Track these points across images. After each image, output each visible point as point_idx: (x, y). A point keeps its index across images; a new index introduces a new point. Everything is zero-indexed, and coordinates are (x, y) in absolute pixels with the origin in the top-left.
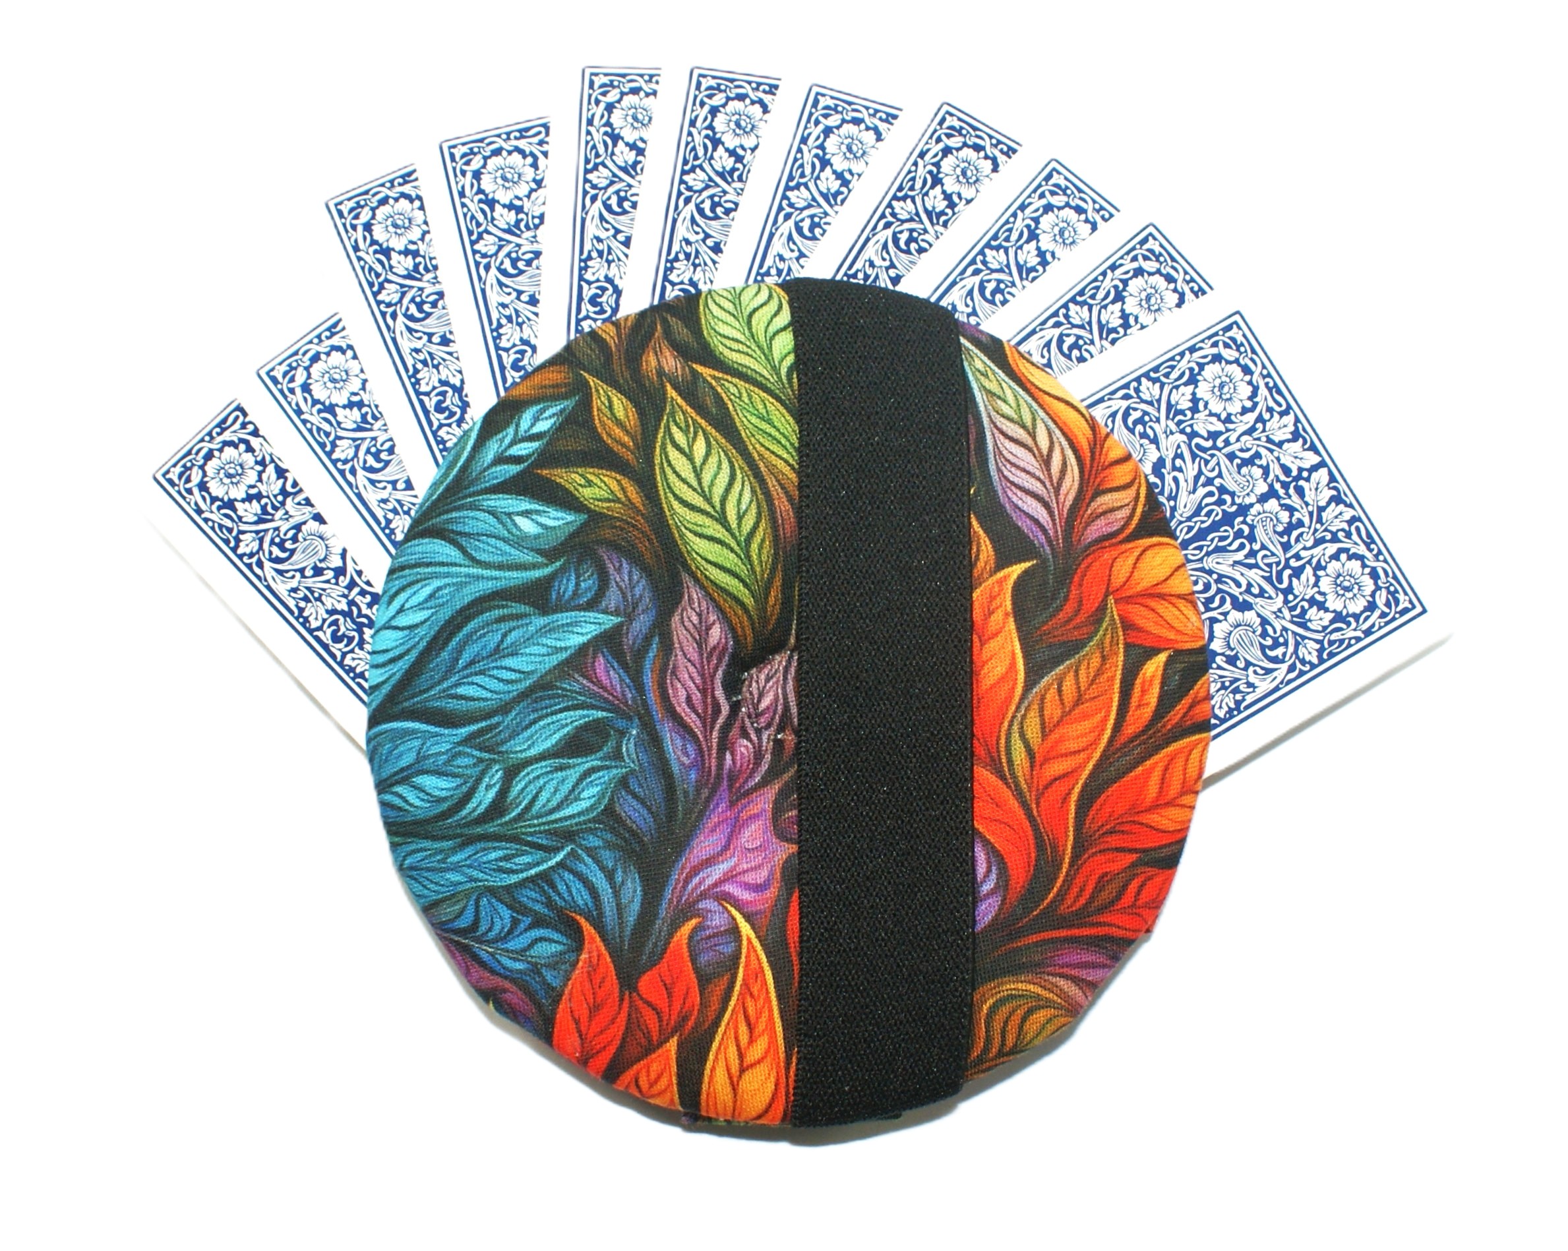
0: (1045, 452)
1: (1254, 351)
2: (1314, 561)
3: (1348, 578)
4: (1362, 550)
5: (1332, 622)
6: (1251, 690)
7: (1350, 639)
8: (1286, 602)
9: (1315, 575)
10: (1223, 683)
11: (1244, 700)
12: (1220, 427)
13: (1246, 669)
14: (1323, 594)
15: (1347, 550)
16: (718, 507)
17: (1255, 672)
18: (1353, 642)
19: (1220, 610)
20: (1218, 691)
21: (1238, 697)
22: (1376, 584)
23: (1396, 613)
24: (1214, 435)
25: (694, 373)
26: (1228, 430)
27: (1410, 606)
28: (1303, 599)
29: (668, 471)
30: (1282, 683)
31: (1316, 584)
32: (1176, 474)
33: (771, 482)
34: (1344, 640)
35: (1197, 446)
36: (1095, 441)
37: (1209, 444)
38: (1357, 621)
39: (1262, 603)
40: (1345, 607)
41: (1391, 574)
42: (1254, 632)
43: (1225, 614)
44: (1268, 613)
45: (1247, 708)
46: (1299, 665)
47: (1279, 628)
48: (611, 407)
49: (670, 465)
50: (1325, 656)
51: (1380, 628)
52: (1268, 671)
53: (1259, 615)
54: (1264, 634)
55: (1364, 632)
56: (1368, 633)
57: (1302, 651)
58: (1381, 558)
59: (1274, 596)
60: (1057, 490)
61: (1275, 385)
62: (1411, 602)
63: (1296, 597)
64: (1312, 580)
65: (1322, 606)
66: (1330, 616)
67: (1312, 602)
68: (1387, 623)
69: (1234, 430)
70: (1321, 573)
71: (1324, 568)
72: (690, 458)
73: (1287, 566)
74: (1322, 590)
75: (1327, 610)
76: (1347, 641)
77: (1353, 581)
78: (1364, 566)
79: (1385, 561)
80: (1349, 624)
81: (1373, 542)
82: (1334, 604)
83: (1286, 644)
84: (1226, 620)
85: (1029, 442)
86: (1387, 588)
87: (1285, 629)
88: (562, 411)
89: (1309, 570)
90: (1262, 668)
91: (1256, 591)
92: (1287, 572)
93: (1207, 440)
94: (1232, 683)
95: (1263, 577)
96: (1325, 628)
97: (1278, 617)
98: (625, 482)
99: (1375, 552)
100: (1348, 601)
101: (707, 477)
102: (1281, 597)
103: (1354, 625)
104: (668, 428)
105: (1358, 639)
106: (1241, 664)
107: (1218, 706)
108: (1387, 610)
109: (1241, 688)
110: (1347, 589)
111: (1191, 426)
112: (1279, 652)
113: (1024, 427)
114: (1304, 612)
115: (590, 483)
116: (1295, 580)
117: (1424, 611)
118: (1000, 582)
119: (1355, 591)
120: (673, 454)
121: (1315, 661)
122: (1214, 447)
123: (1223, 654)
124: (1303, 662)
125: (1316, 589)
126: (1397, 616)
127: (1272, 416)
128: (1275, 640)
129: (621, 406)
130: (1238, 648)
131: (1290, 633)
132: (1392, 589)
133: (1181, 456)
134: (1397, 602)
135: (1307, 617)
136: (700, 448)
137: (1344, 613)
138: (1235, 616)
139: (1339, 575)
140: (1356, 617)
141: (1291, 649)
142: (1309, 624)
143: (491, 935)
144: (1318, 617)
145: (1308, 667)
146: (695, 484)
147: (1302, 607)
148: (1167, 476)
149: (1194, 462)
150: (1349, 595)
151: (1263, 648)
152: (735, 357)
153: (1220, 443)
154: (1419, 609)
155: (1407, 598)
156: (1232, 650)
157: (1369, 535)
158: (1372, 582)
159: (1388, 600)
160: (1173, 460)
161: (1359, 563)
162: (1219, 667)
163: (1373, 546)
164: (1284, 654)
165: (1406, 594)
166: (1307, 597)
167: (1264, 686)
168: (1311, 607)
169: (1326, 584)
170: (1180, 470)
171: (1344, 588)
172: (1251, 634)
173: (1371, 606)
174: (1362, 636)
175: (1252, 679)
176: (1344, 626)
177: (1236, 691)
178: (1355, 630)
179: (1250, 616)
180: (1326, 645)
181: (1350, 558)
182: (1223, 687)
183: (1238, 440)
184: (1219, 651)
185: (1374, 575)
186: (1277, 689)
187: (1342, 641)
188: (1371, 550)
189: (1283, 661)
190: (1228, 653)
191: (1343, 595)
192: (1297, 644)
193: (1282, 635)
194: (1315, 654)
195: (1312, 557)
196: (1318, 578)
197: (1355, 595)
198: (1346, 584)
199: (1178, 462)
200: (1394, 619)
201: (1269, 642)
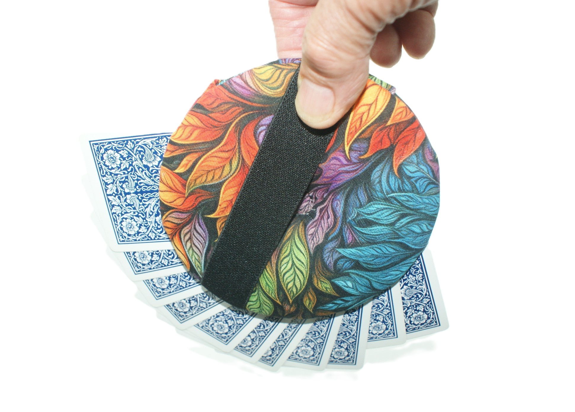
0: (189, 241)
1: (118, 232)
2: (120, 170)
3: (111, 161)
4: (104, 167)
5: (120, 151)
6: (153, 142)
7: (116, 143)
8: (132, 162)
9: (121, 166)
10: (161, 148)
11: (156, 140)
12: (135, 217)
13: (152, 149)
14: (120, 160)
15: (108, 169)
16: (293, 268)
17: (150, 146)
18: (115, 142)
19: (154, 168)
20: (163, 146)
21: (158, 141)
22: (103, 156)
23: (99, 145)
24: (138, 216)
25: (282, 303)
26: (133, 216)
27: (94, 145)
28: (127, 161)
29: (302, 283)
30: (142, 140)
31: (121, 163)
32: (153, 211)
33: (274, 268)
34: (118, 144)
35: (143, 215)
36: (173, 236)
37: (140, 215)
38: (112, 147)
39: (140, 165)
40: (114, 153)
41: (97, 156)
42: (146, 158)
43: (153, 167)
44: (139, 161)
45: (156, 137)
46: (135, 143)
47: (137, 156)
48: (310, 303)
49: (301, 285)
50: (126, 142)
51: (105, 143)
52: (145, 145)
53: (142, 162)
54: (143, 156)
55: (111, 144)
56: (110, 143)
57: (133, 146)
58: (99, 162)
59: (136, 166)
60: (190, 231)
61: (114, 221)
62: (93, 146)
63: (129, 162)
64: (122, 165)
65: (122, 156)
66: (120, 152)
67: (124, 159)
68: (103, 143)
69: (131, 215)
70: (119, 166)
71: (117, 167)
72: (294, 284)
73: (128, 172)
74: (120, 161)
75: (121, 155)
76: (117, 143)
77: (109, 159)
78: (105, 162)
79: (97, 161)
80: (115, 148)
81: (99, 168)
82: (118, 156)
83: (137, 150)
84: (153, 165)
85: (193, 245)
86: (99, 153)
87: (135, 154)
88: (324, 307)
89: (122, 168)
90: (147, 147)
91: (141, 169)
92: (129, 170)
93: (140, 216)
94: (158, 146)
95: (137, 172)
96: (123, 150)
97: (137, 159)
98: (316, 285)
99: (100, 165)
100: (113, 154)
101: (292, 277)
102: (133, 164)
103: (113, 147)
104: (297, 293)
105: (114, 142)
106: (153, 151)
107: (165, 142)
108: (101, 146)
109: (156, 144)
110: (112, 158)
111: (143, 221)
112: (140, 149)
113: (193, 250)
114: (128, 157)
115: (326, 288)
116: (128, 167)
117: (90, 142)
118: (218, 215)
119: (110, 156)
120: (299, 287)
121: (129, 142)
122: (139, 213)
123: (158, 156)
124: (133, 143)
125: (122, 162)
126: (99, 144)
127: (118, 214)
128: (140, 153)
129: (307, 303)
130: (152, 156)
131: (134, 153)
132: (98, 152)
133: (149, 215)
134: (98, 148)
135: (127, 155)
136: (290, 285)
137: (115, 152)
138: (150, 165)
139: (113, 163)
140: (112, 149)
141: (136, 148)
142: (128, 153)
143: (425, 180)
144: (124, 154)
145: (132, 141)
146: (296, 277)
147: (128, 159)
148: (156, 211)
149: (146, 212)
150: (112, 156)
151: (144, 152)
152: (268, 302)
153: (136, 214)
154: (92, 143)
155: (94, 148)
156: (154, 156)
157: (100, 170)
158: (104, 157)
159: (100, 150)
160: (152, 215)
161: (106, 164)
162: (160, 152)
163: (100, 167)
164: (138, 148)
165: (94, 149)
166: (125, 161)
167: (148, 141)
168: (125, 158)
169: (118, 162)
170: (151, 211)
171: (113, 159)
172: (147, 158)
173: (106, 150)
174: (112, 143)
175: (151, 145)
176: (117, 148)
177: (157, 143)
178: (114, 145)
179: (145, 163)
180: (124, 144)
181: (108, 166)
182: (161, 146)
183: (131, 212)
184: (158, 157)
185: (102, 158)
186: (145, 139)
187: (119, 144)
188: (101, 166)
189: (140, 146)
190: (156, 155)
191: (114, 157)
192: (133, 149)
193: (137, 153)
194: (129, 144)
195: (120, 171)
196: (120, 165)
197: (110, 155)
198: (112, 159)
199: (151, 213)
200: (100, 143)
201: (142, 153)
